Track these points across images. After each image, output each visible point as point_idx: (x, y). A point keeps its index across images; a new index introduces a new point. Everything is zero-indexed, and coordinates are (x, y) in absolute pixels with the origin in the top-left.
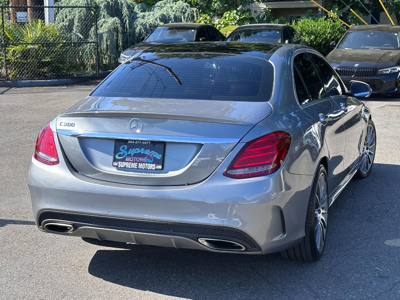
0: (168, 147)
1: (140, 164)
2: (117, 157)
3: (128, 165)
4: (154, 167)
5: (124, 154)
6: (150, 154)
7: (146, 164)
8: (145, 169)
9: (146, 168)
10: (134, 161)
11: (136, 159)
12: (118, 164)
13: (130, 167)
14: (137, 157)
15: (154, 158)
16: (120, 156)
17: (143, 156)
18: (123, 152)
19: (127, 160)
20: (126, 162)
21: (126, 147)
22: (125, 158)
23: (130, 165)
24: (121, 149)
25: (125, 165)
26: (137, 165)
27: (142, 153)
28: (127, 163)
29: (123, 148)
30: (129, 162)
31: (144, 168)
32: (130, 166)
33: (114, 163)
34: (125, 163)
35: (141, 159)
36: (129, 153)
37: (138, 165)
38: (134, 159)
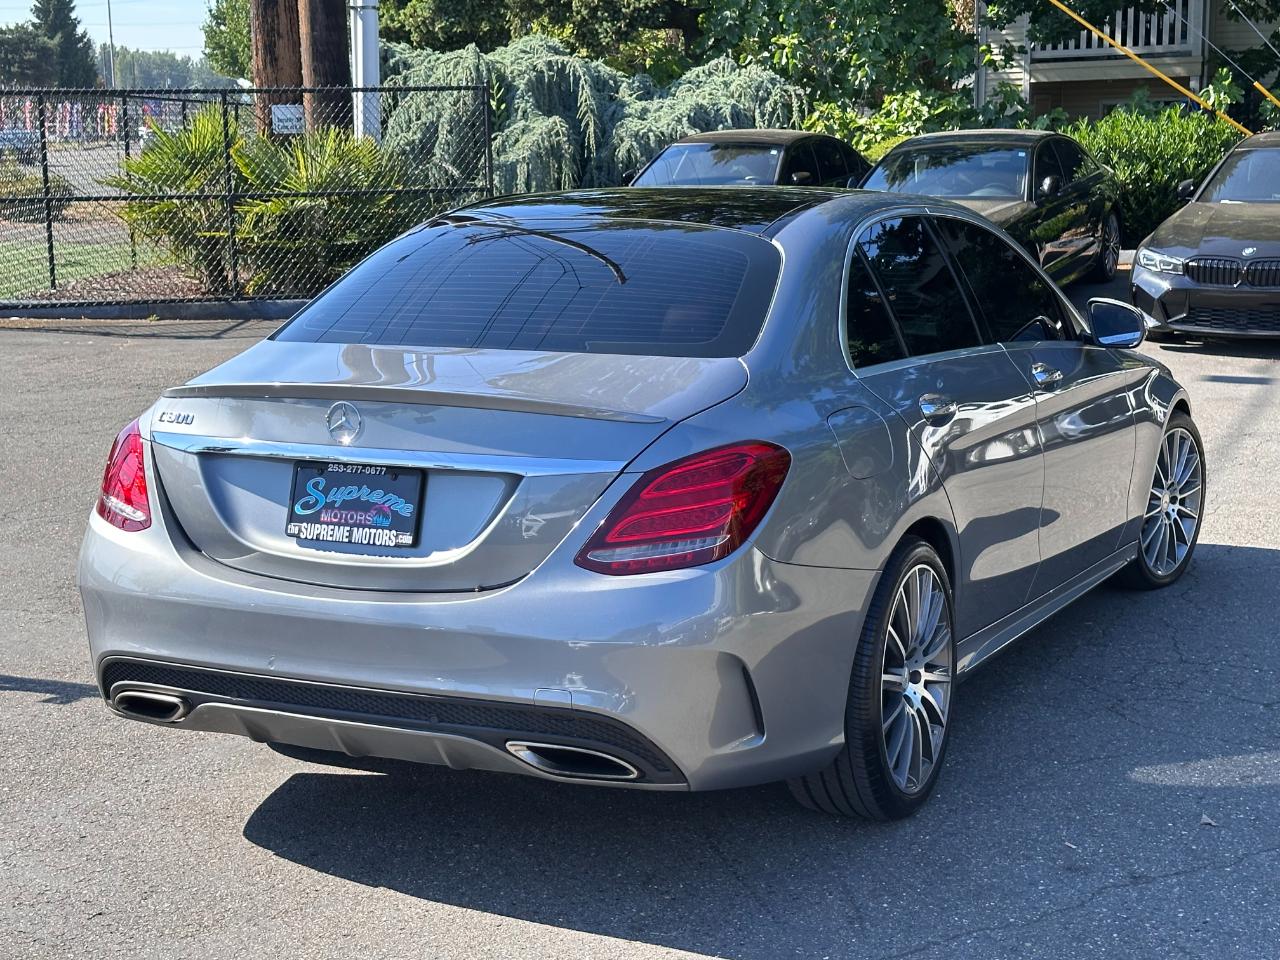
0: (433, 483)
1: (356, 529)
2: (298, 510)
3: (325, 532)
4: (393, 538)
5: (317, 502)
6: (384, 503)
7: (373, 531)
8: (368, 543)
9: (371, 542)
10: (342, 521)
11: (346, 516)
12: (300, 531)
13: (330, 539)
14: (352, 509)
15: (395, 513)
16: (305, 506)
17: (366, 507)
18: (314, 495)
19: (324, 517)
20: (321, 523)
21: (322, 481)
22: (319, 512)
23: (330, 533)
24: (309, 486)
25: (317, 532)
26: (347, 534)
27: (363, 499)
28: (324, 526)
29: (316, 486)
30: (328, 524)
31: (365, 542)
32: (332, 536)
33: (289, 526)
34: (317, 526)
35: (359, 517)
36: (330, 499)
37: (350, 532)
38: (341, 516)
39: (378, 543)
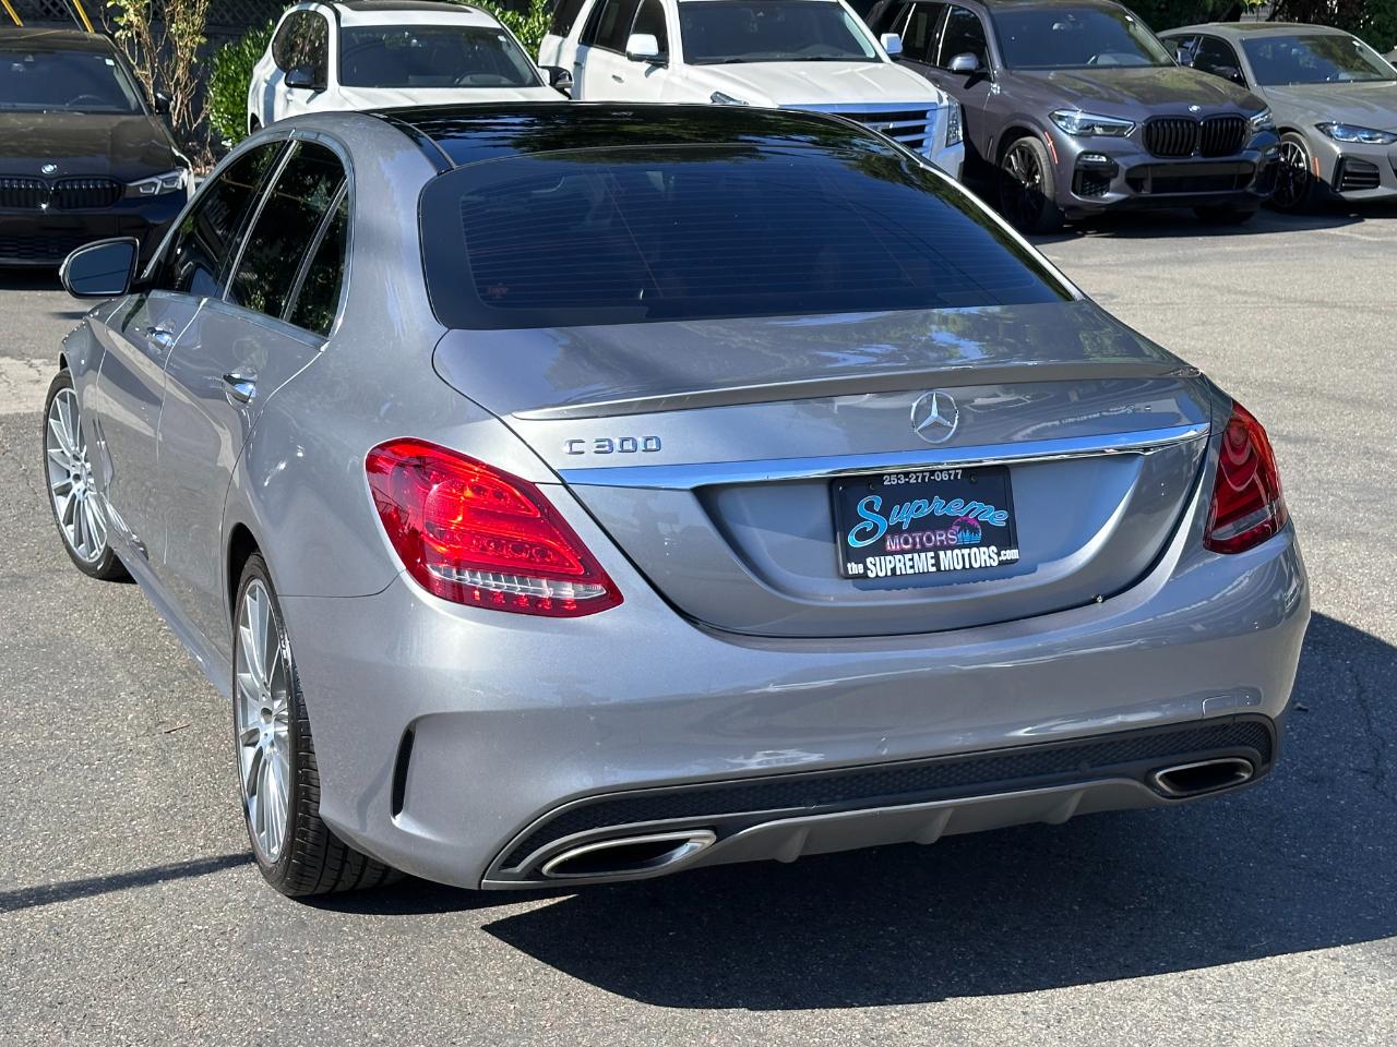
1: (942, 553)
2: (853, 542)
3: (902, 564)
4: (995, 557)
5: (876, 528)
6: (967, 515)
7: (966, 551)
8: (964, 567)
9: (967, 566)
10: (918, 546)
11: (921, 539)
12: (866, 568)
13: (912, 571)
14: (924, 531)
15: (985, 525)
16: (862, 535)
17: (945, 523)
18: (870, 519)
19: (890, 545)
20: (892, 553)
21: (877, 500)
22: (883, 540)
23: (909, 564)
24: (861, 509)
25: (890, 567)
26: (933, 561)
27: (939, 513)
28: (898, 557)
29: (870, 506)
30: (903, 552)
31: (959, 567)
32: (912, 567)
33: (849, 565)
34: (888, 558)
35: (939, 537)
36: (894, 520)
37: (937, 558)
38: (914, 539)
39: (976, 565)
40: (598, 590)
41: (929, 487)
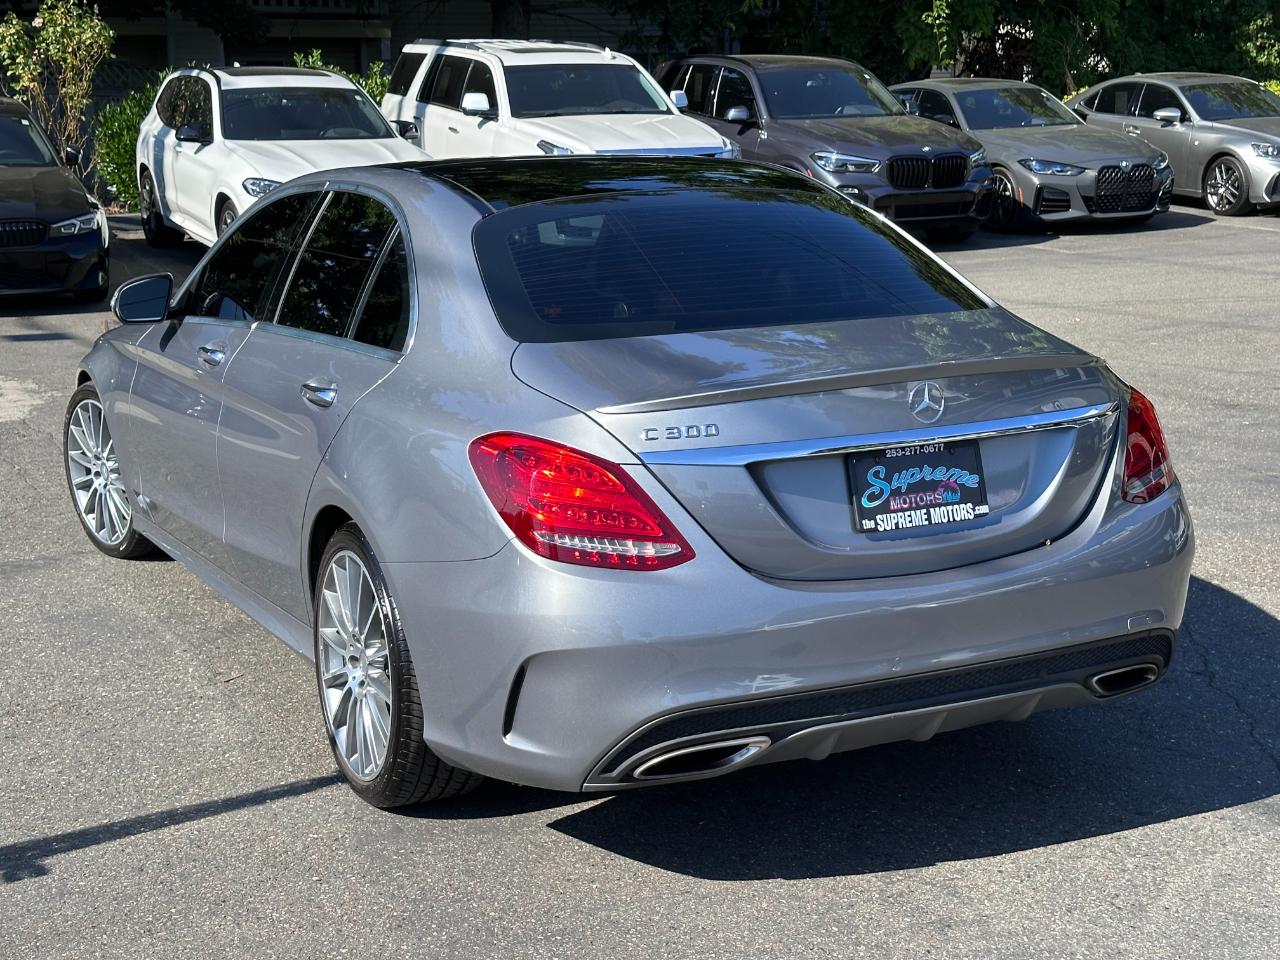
0: (984, 450)
1: (932, 510)
2: (865, 503)
3: (903, 520)
4: (971, 511)
5: (882, 491)
6: (949, 479)
7: (950, 508)
8: (949, 520)
9: (951, 520)
10: (914, 505)
11: (916, 499)
12: (877, 524)
13: (909, 525)
14: (918, 493)
15: (962, 486)
16: (871, 498)
17: (932, 486)
18: (877, 485)
19: (893, 505)
20: (895, 511)
21: (881, 469)
22: (887, 501)
23: (908, 519)
24: (870, 477)
25: (894, 522)
26: (926, 517)
27: (928, 478)
28: (899, 514)
29: (876, 474)
30: (903, 510)
31: (945, 521)
32: (910, 522)
33: (864, 522)
34: (893, 515)
35: (929, 498)
36: (895, 485)
37: (928, 514)
38: (911, 501)
39: (958, 519)
40: (673, 549)
41: (919, 458)
